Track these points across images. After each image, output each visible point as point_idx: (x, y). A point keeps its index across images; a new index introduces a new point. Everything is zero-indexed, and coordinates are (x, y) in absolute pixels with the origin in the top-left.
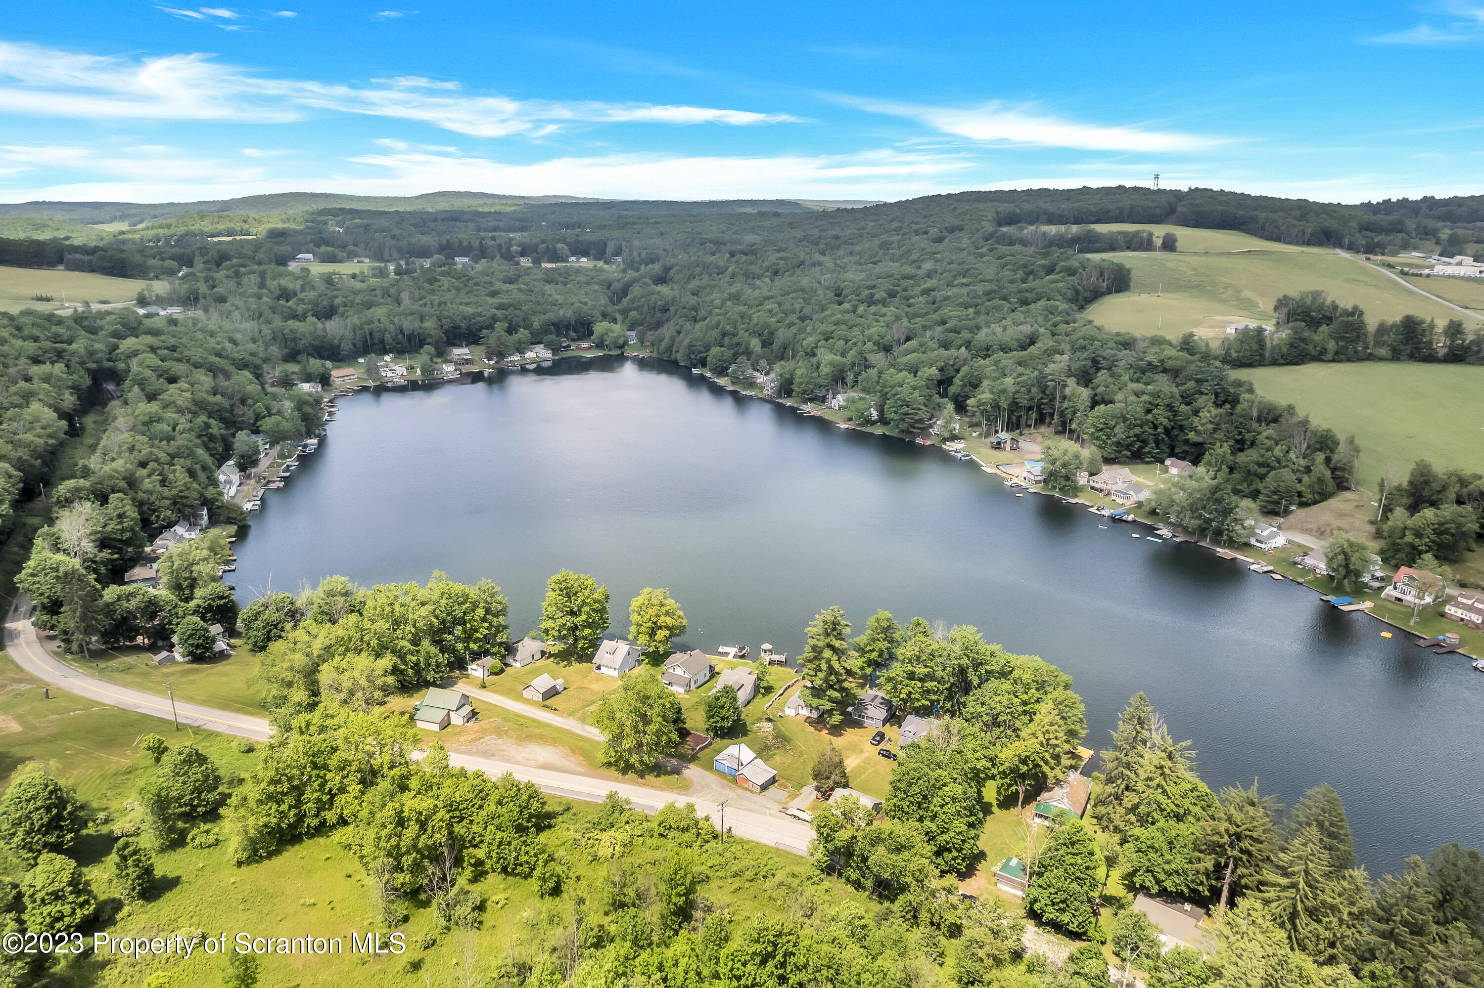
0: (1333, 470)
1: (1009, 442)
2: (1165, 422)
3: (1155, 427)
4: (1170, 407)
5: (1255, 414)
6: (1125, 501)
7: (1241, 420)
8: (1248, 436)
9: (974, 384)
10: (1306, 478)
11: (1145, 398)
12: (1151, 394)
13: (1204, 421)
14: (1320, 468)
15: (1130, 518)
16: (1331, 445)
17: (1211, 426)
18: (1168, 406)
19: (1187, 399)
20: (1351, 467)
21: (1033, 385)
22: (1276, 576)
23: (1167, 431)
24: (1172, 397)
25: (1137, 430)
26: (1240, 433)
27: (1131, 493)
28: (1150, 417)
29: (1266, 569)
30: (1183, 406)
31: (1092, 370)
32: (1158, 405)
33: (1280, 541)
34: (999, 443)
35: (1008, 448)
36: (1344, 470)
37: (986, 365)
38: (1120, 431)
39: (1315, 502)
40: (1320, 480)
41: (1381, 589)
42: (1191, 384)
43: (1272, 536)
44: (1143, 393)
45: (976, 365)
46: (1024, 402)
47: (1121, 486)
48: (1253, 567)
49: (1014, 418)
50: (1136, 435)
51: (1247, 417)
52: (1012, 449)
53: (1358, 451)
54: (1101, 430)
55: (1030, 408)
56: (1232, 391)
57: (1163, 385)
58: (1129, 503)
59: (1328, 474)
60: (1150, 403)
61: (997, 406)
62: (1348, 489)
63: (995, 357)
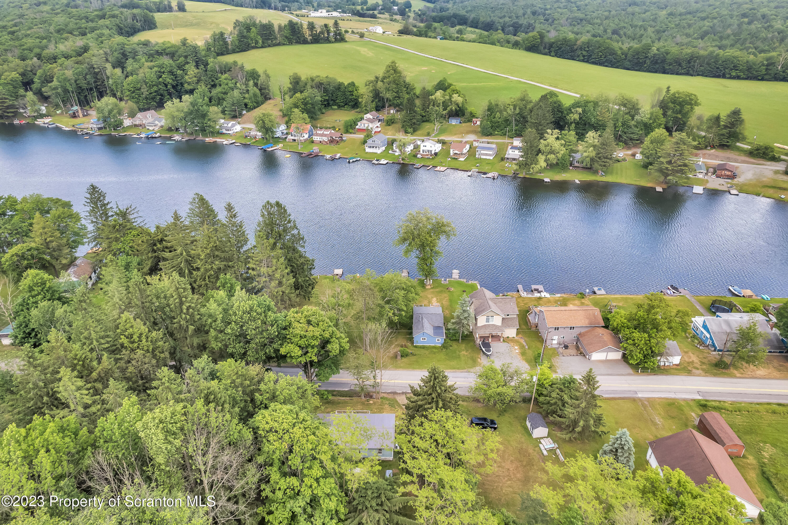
0: (260, 90)
1: (80, 111)
2: (171, 81)
3: (166, 86)
4: (171, 72)
5: (218, 69)
6: (153, 128)
7: (211, 73)
8: (217, 82)
9: (48, 79)
10: (247, 96)
11: (156, 69)
12: (159, 66)
13: (191, 76)
14: (254, 90)
15: (158, 135)
16: (256, 77)
17: (195, 79)
18: (170, 72)
19: (180, 67)
20: (268, 86)
21: (86, 74)
22: (236, 144)
23: (173, 87)
24: (171, 67)
25: (155, 88)
26: (213, 81)
27: (157, 122)
28: (161, 79)
29: (231, 142)
30: (179, 71)
31: (123, 60)
32: (164, 72)
33: (238, 128)
34: (74, 113)
35: (81, 115)
36: (265, 89)
37: (55, 68)
38: (145, 91)
39: (255, 108)
40: (255, 95)
41: (286, 138)
42: (182, 59)
43: (233, 126)
44: (154, 66)
45: (48, 68)
46: (85, 86)
47: (150, 120)
48: (224, 143)
49: (82, 98)
50: (156, 92)
51: (214, 70)
52: (84, 116)
53: (269, 77)
54: (134, 92)
55: (91, 89)
56: (204, 59)
57: (166, 61)
58: (156, 129)
59: (258, 91)
60: (159, 72)
61: (66, 91)
62: (270, 99)
63: (59, 61)
